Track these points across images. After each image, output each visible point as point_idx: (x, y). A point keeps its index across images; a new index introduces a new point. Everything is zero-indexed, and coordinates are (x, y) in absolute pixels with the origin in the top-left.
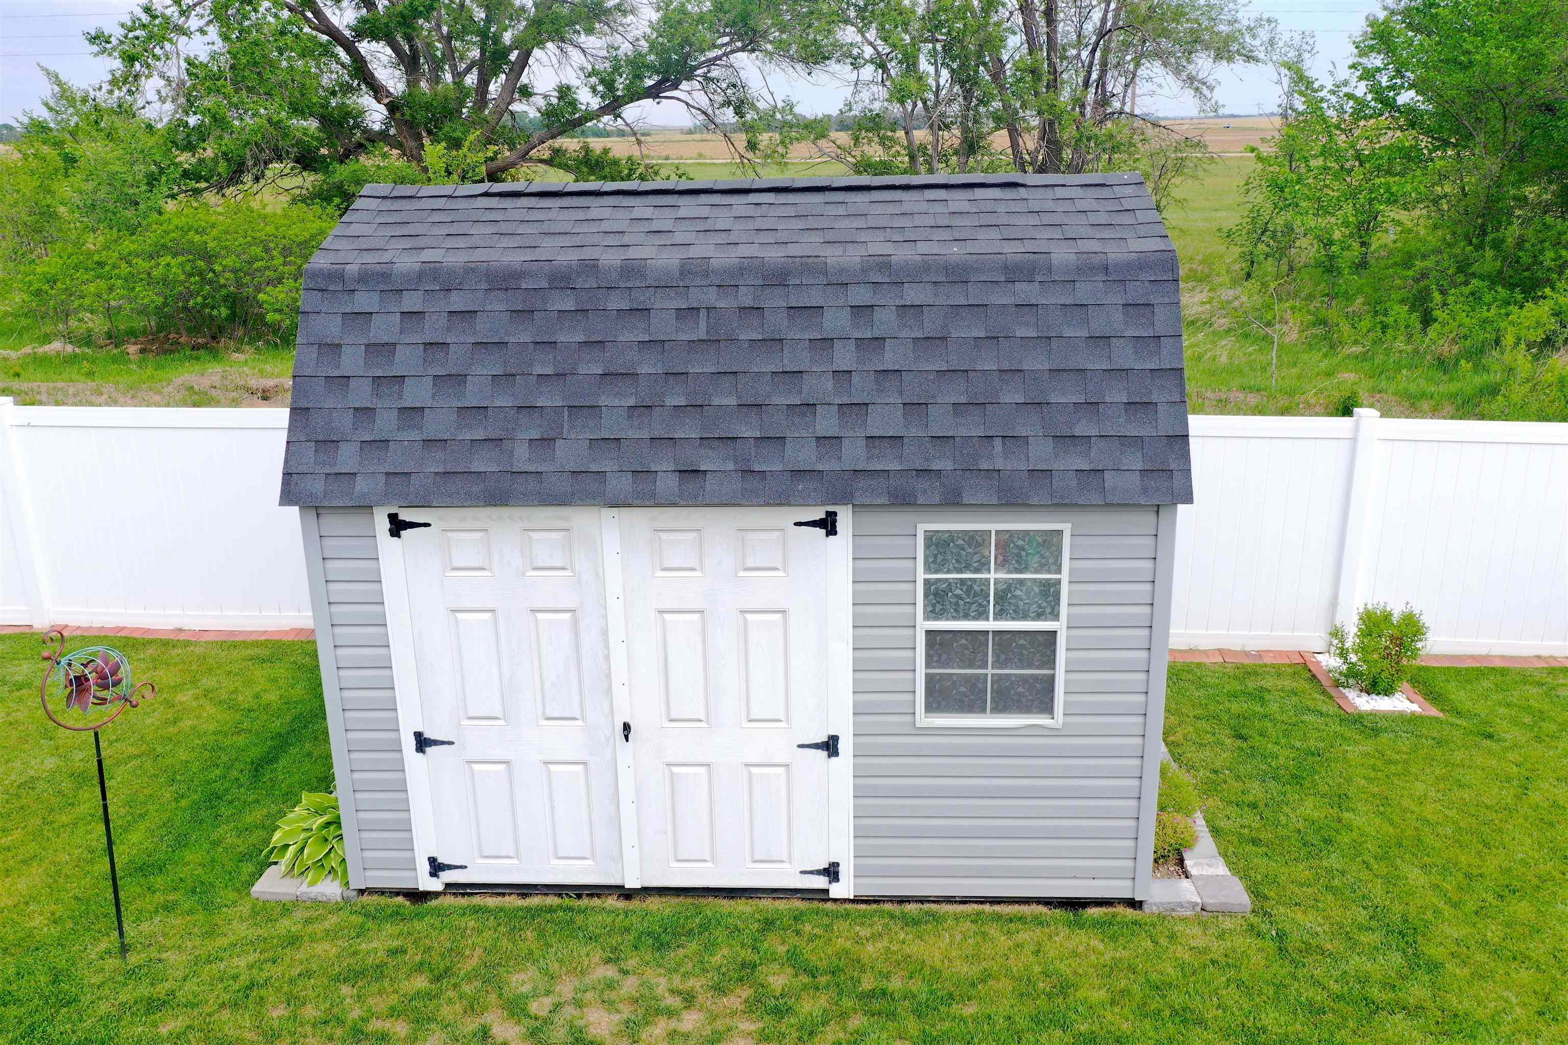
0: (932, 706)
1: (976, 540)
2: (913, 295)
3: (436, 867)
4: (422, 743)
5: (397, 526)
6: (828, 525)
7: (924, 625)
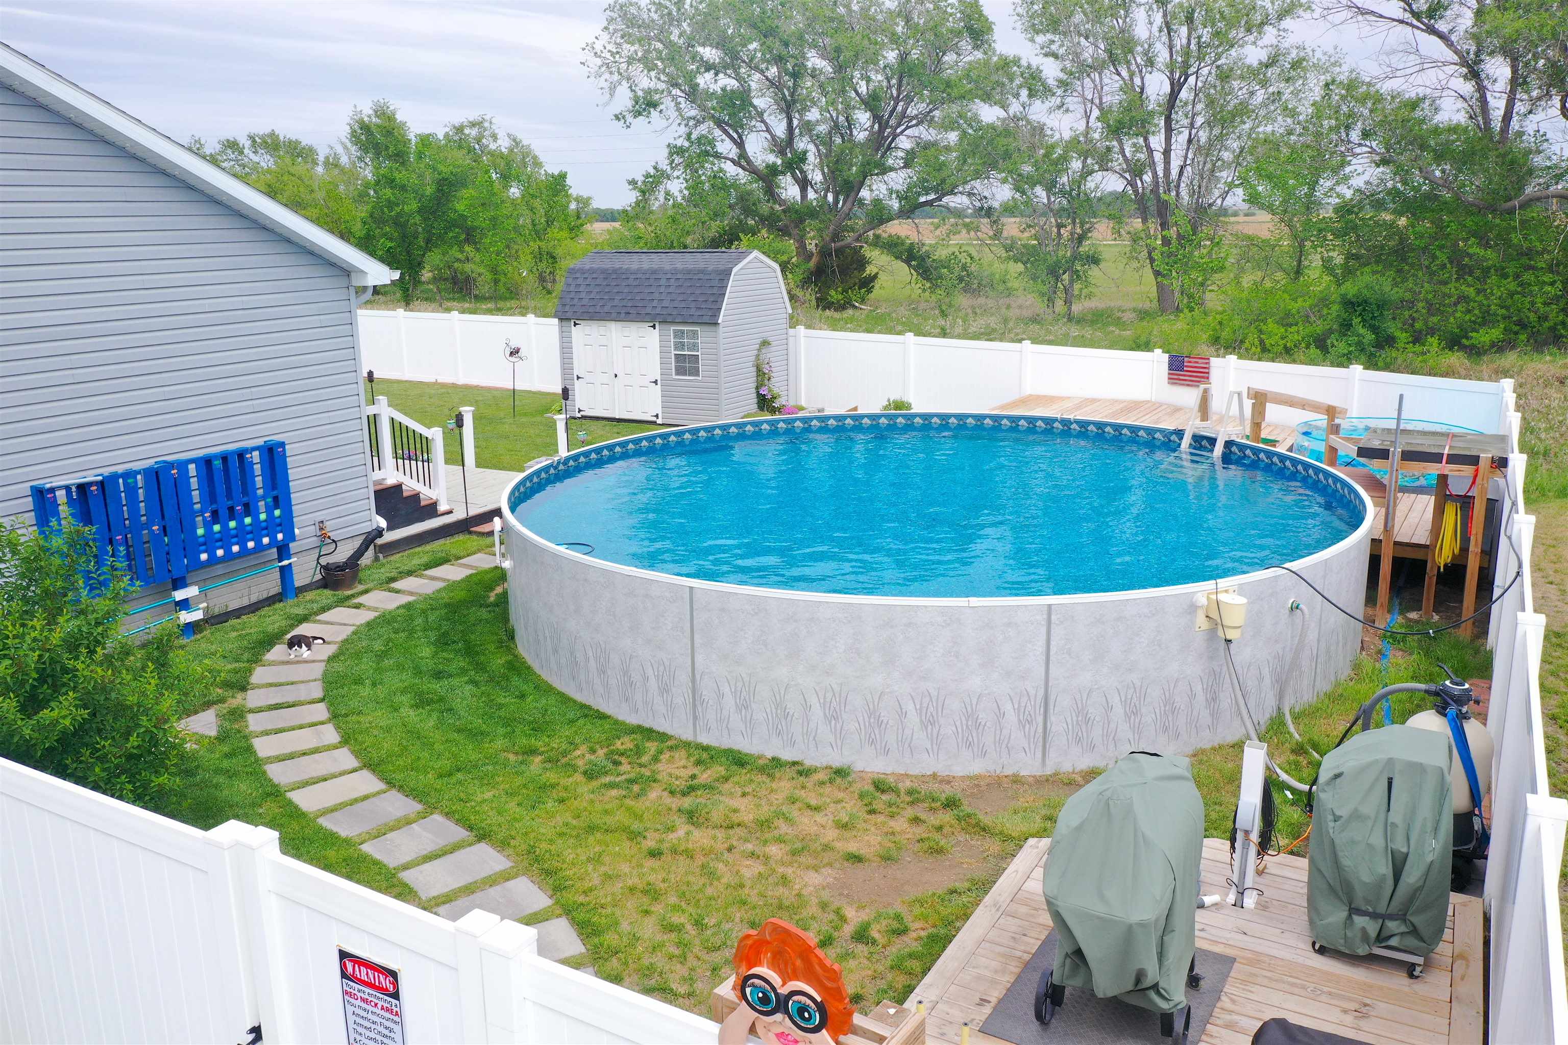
0: (677, 373)
1: (682, 332)
2: (679, 276)
3: (580, 411)
4: (578, 378)
5: (575, 324)
6: (654, 326)
7: (674, 352)
